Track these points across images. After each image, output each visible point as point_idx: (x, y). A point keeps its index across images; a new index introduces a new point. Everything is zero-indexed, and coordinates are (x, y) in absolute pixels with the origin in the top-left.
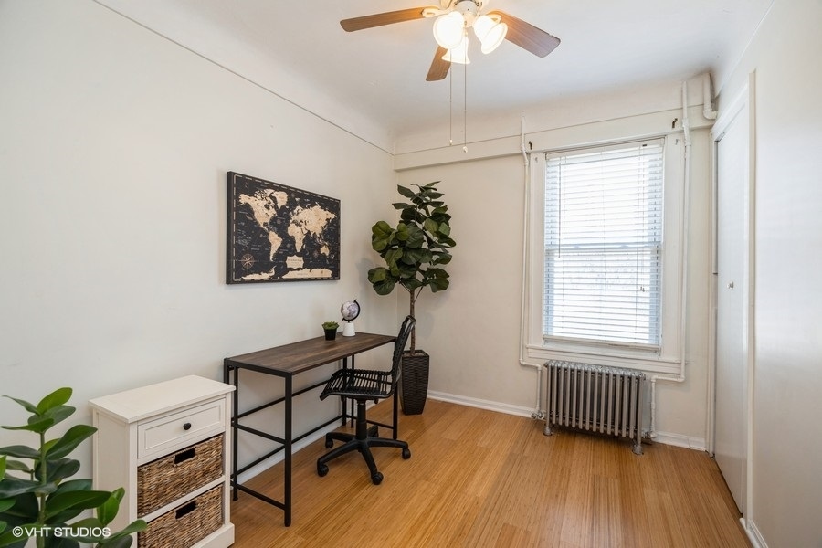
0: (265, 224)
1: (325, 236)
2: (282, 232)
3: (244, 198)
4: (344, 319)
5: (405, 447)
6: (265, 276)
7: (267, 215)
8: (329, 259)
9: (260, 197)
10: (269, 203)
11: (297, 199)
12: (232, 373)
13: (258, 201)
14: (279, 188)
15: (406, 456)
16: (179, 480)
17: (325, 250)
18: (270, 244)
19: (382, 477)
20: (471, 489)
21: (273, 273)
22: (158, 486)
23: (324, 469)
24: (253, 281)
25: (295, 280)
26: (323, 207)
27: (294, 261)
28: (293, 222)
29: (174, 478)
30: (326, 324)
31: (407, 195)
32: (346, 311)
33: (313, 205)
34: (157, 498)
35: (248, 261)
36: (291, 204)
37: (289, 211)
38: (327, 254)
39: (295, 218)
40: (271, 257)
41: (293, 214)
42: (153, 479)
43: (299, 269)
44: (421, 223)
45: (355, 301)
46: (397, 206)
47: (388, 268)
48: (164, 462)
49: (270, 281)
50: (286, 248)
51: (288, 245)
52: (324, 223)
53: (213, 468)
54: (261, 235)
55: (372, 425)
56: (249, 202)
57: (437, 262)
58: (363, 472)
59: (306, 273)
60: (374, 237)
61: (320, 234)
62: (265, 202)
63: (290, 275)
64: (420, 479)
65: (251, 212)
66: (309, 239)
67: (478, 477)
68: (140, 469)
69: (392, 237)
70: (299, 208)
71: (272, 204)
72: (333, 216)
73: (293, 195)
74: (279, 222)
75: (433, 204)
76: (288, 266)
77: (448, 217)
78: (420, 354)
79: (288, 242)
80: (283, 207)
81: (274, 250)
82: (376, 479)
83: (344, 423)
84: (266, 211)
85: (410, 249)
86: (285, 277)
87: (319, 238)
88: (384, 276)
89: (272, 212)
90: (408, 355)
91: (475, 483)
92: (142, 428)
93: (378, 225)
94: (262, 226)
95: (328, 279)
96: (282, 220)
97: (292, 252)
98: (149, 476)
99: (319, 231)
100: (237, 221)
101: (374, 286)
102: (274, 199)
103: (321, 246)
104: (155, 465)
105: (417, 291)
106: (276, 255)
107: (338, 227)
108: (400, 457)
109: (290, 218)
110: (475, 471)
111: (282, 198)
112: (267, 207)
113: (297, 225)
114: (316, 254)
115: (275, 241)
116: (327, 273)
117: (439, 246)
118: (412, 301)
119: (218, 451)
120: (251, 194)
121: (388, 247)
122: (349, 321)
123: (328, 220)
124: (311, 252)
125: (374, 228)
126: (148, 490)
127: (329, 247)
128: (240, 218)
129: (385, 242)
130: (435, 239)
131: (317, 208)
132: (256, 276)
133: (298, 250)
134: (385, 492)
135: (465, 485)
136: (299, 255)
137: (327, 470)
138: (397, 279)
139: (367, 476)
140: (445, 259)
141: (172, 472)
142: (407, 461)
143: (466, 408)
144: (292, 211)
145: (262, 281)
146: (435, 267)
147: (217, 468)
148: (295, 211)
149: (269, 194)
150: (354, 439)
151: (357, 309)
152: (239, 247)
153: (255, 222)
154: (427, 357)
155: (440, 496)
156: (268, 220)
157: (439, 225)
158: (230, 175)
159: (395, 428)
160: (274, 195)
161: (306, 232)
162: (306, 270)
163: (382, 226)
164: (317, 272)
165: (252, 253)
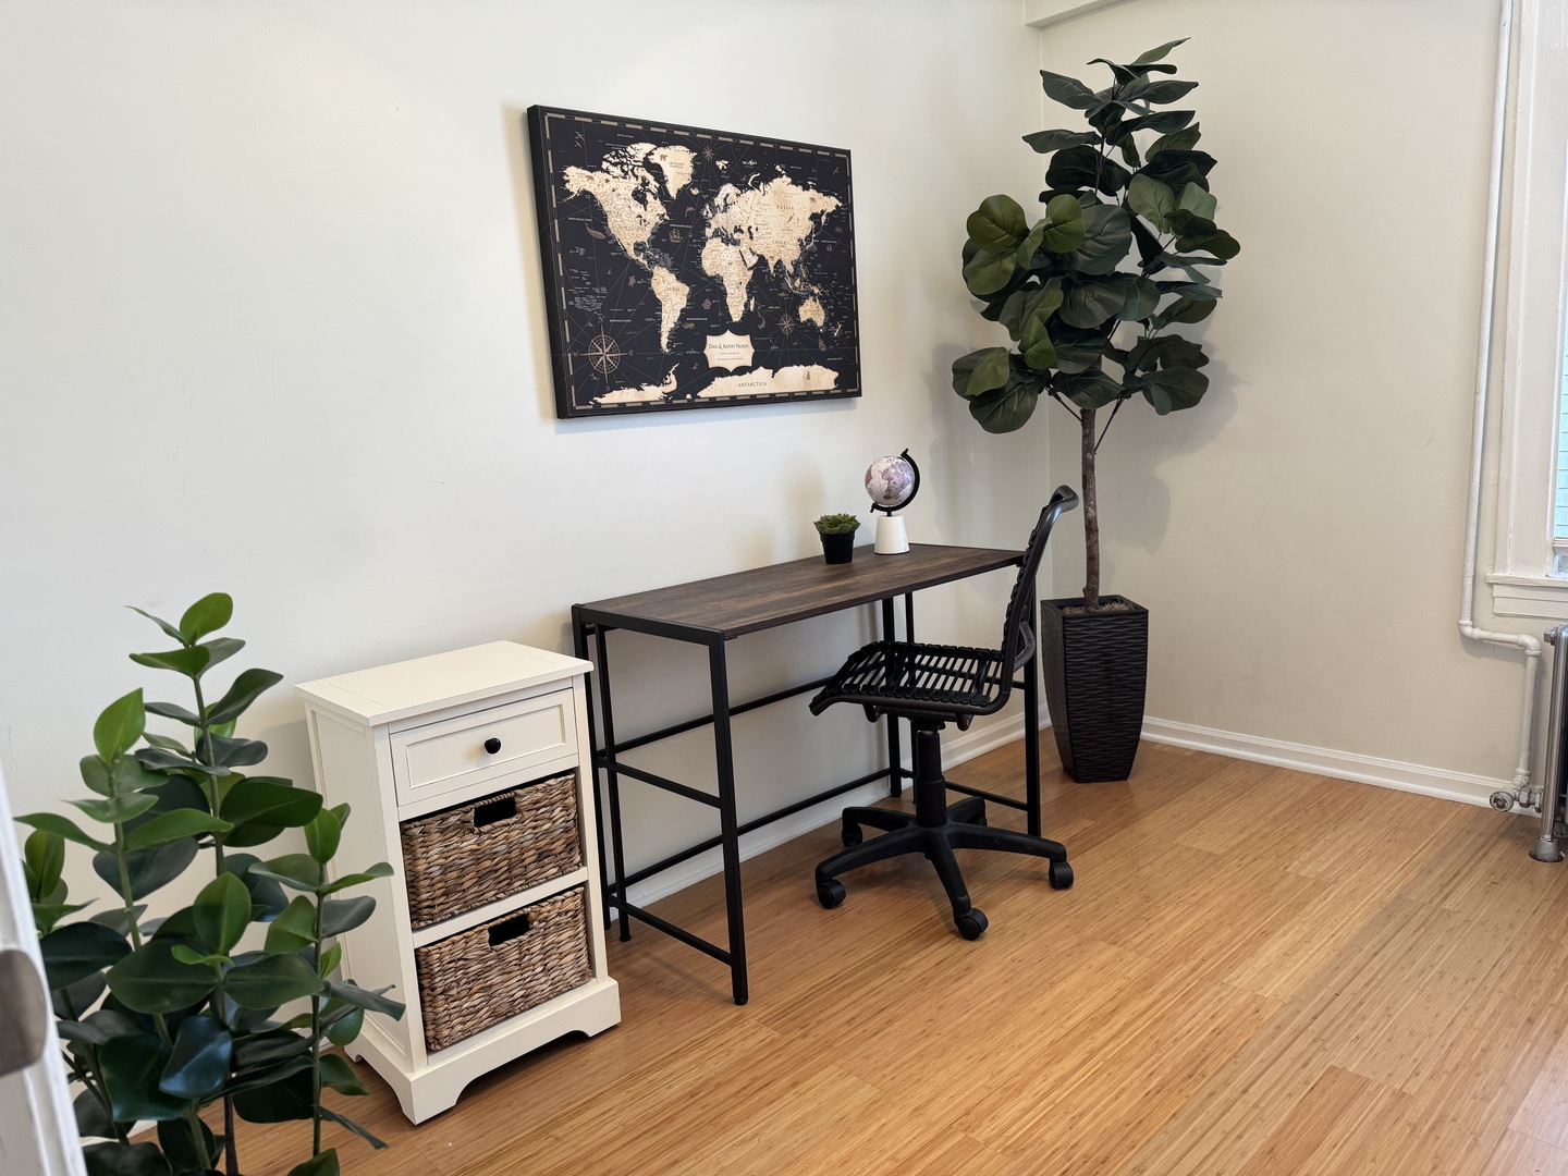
0: (639, 247)
1: (810, 270)
2: (688, 269)
3: (577, 179)
4: (875, 506)
5: (1057, 855)
6: (652, 393)
7: (642, 220)
8: (827, 336)
9: (616, 171)
10: (645, 183)
11: (721, 164)
12: (592, 640)
13: (613, 183)
14: (665, 135)
15: (1061, 881)
16: (488, 863)
17: (812, 311)
18: (656, 305)
19: (986, 923)
20: (1244, 977)
21: (672, 384)
22: (445, 869)
23: (834, 891)
24: (622, 409)
25: (733, 402)
26: (799, 180)
27: (726, 349)
28: (716, 234)
29: (477, 856)
30: (826, 519)
31: (1074, 102)
32: (880, 483)
33: (768, 176)
34: (446, 894)
35: (604, 354)
36: (706, 180)
37: (700, 202)
38: (820, 320)
39: (719, 221)
40: (664, 341)
41: (714, 209)
42: (435, 851)
43: (741, 371)
44: (1111, 193)
45: (905, 455)
46: (1039, 141)
47: (1013, 347)
48: (453, 819)
49: (668, 405)
50: (703, 313)
51: (707, 304)
52: (804, 227)
53: (559, 846)
54: (632, 281)
55: (965, 796)
56: (590, 187)
57: (1170, 315)
58: (936, 906)
59: (762, 381)
60: (968, 255)
61: (796, 264)
62: (633, 184)
63: (719, 388)
64: (1093, 939)
65: (599, 217)
66: (764, 279)
67: (1272, 950)
68: (405, 826)
69: (1031, 245)
70: (728, 189)
71: (653, 185)
72: (830, 204)
73: (708, 154)
74: (675, 238)
75: (1156, 121)
76: (712, 364)
77: (1206, 162)
78: (1117, 607)
79: (706, 290)
80: (684, 192)
81: (669, 320)
82: (969, 927)
83: (896, 790)
84: (638, 209)
85: (1087, 280)
86: (705, 394)
87: (793, 277)
88: (1005, 372)
89: (656, 210)
90: (1078, 611)
91: (1261, 962)
92: (400, 742)
93: (985, 209)
94: (631, 253)
95: (826, 396)
96: (683, 232)
97: (720, 322)
98: (424, 844)
99: (790, 254)
100: (565, 246)
101: (972, 408)
102: (656, 171)
103: (799, 301)
104: (434, 824)
105: (1102, 414)
106: (676, 333)
107: (849, 236)
108: (1045, 884)
109: (705, 223)
110: (1266, 934)
111: (677, 165)
112: (639, 196)
113: (728, 241)
114: (786, 325)
115: (671, 294)
116: (824, 378)
117: (1177, 262)
118: (1089, 448)
119: (566, 808)
120: (593, 164)
121: (1018, 281)
122: (889, 511)
123: (815, 217)
124: (773, 320)
125: (974, 223)
126: (429, 876)
127: (824, 301)
128: (574, 235)
129: (1009, 265)
130: (1168, 242)
131: (782, 184)
132: (628, 395)
133: (736, 313)
134: (991, 959)
135: (1232, 963)
136: (738, 329)
137: (843, 895)
138: (1044, 381)
139: (944, 918)
140: (1198, 303)
141: (470, 842)
142: (1063, 894)
143: (1271, 772)
144: (710, 200)
145: (645, 408)
146: (1164, 333)
147: (569, 847)
148: (719, 201)
149: (641, 156)
150: (911, 825)
151: (909, 476)
152: (578, 316)
153: (611, 245)
154: (1139, 616)
155: (1147, 982)
156: (645, 235)
157: (1177, 193)
158: (535, 115)
159: (1032, 807)
160: (655, 159)
161: (753, 260)
162: (762, 373)
163: (996, 210)
164: (793, 377)
165: (613, 332)
